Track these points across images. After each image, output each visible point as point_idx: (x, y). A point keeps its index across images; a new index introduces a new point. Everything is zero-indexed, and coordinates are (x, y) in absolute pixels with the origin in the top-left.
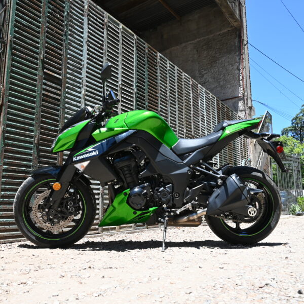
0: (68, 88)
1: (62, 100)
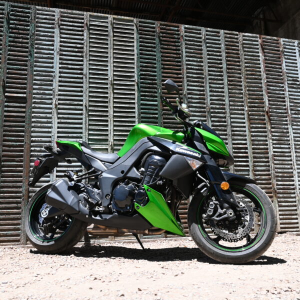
0: (35, 103)
1: (27, 116)
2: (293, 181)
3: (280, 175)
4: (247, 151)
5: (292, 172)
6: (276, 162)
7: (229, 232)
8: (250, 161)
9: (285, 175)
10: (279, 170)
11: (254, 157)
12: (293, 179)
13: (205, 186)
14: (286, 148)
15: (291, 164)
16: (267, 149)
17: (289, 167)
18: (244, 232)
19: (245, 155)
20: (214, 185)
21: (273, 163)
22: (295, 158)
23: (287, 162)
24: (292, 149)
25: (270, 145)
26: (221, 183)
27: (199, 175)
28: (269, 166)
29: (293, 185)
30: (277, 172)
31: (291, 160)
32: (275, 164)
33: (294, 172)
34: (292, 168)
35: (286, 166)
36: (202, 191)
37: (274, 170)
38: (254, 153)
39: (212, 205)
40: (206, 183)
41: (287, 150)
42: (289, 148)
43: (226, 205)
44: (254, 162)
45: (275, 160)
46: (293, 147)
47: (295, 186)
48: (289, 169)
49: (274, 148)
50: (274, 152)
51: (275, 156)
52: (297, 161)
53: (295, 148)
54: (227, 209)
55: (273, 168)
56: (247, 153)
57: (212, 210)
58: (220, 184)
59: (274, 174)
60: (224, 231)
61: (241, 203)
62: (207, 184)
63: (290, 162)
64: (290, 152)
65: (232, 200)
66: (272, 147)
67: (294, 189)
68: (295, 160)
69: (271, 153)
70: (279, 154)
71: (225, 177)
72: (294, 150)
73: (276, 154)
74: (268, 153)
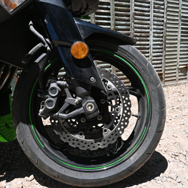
2: (148, 41)
3: (139, 34)
4: (109, 7)
5: (149, 32)
6: (136, 21)
7: (86, 138)
8: (111, 19)
9: (143, 34)
10: (138, 30)
11: (116, 15)
12: (149, 38)
13: (43, 50)
14: (146, 7)
15: (149, 24)
16: (129, 6)
17: (147, 26)
18: (113, 137)
19: (107, 11)
20: (59, 49)
21: (133, 22)
22: (153, 18)
23: (145, 22)
24: (151, 8)
25: (132, 2)
26: (72, 43)
27: (32, 28)
28: (129, 25)
29: (148, 45)
30: (136, 32)
31: (149, 20)
32: (135, 23)
33: (150, 32)
34: (149, 28)
35: (144, 26)
36: (37, 61)
37: (133, 29)
38: (116, 10)
39: (54, 88)
40: (44, 44)
41: (147, 9)
42: (149, 7)
43: (82, 90)
44: (116, 20)
45: (136, 19)
46: (153, 5)
47: (149, 46)
48: (146, 28)
49: (136, 5)
50: (136, 10)
51: (136, 14)
52: (154, 20)
53: (154, 8)
54: (84, 97)
55: (132, 27)
56: (109, 9)
57: (54, 100)
58: (70, 47)
59: (133, 34)
60: (77, 136)
61: (109, 83)
62: (46, 45)
63: (148, 22)
64: (149, 11)
65: (92, 79)
66: (133, 4)
67: (148, 49)
68: (152, 19)
69: (132, 11)
70: (139, 12)
71: (81, 32)
72: (153, 9)
73: (137, 12)
74: (129, 11)
